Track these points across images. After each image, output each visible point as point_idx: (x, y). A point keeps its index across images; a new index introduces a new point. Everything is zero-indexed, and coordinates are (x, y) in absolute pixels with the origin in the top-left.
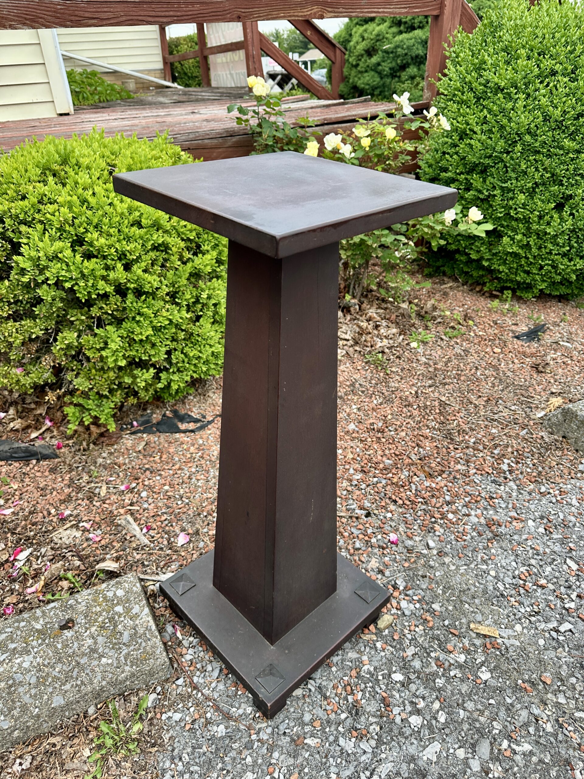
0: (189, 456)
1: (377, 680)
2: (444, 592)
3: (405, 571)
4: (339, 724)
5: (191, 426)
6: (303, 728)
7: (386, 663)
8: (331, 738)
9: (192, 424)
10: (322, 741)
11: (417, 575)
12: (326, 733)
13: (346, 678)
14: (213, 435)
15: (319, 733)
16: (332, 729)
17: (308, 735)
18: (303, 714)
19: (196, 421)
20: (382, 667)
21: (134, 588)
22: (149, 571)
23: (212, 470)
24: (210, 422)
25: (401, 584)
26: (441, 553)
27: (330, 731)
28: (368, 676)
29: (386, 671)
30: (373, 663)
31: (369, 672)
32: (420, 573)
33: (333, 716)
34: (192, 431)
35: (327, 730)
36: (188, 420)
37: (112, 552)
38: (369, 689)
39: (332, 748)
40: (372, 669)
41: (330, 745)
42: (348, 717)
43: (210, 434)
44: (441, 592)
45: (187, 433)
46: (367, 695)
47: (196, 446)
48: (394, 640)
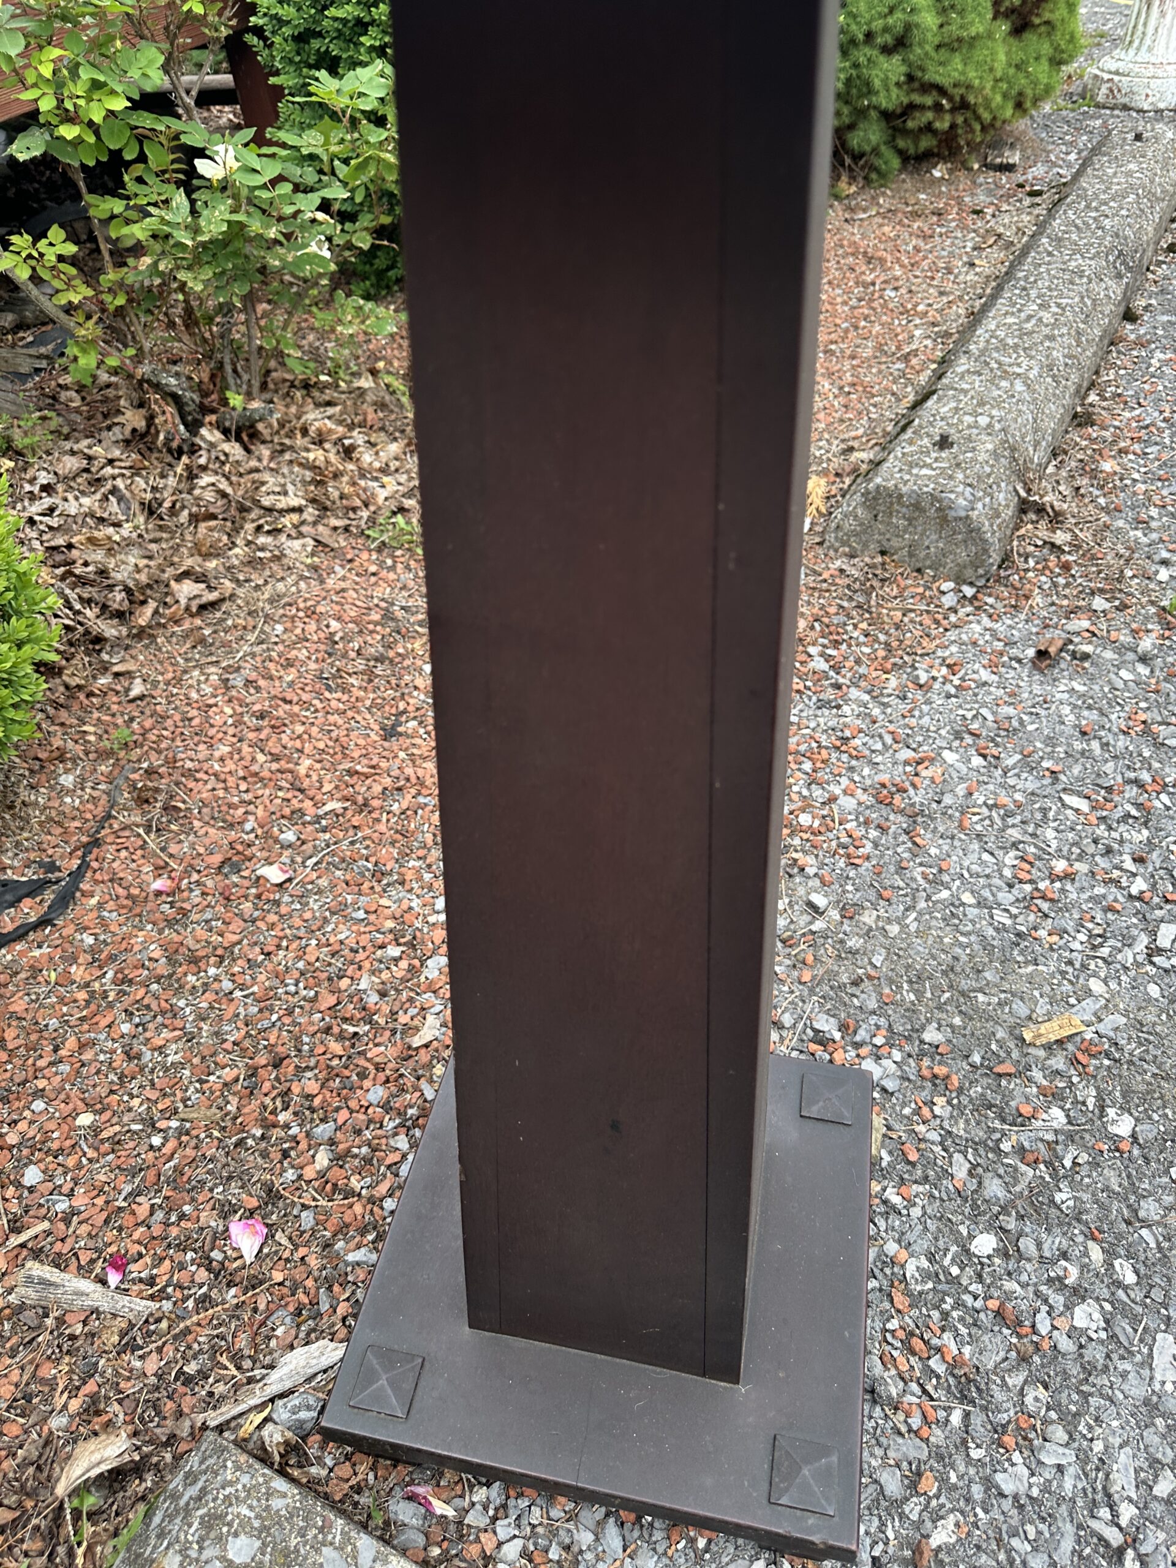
0: (82, 995)
1: (955, 1281)
2: (920, 994)
3: (812, 992)
4: (964, 1442)
5: (30, 910)
6: (902, 1516)
7: (939, 1230)
8: (977, 1491)
9: (27, 903)
10: (962, 1513)
11: (842, 987)
12: (955, 1487)
13: (893, 1324)
14: (111, 905)
15: (942, 1500)
16: (962, 1468)
17: (929, 1524)
18: (876, 1481)
19: (34, 889)
20: (941, 1244)
21: (277, 1503)
22: (220, 1389)
23: (182, 1003)
24: (77, 875)
25: (827, 1025)
26: (849, 912)
27: (960, 1477)
28: (930, 1285)
29: (954, 1249)
30: (914, 1247)
31: (926, 1276)
32: (845, 978)
33: (937, 1436)
34: (44, 922)
35: (953, 1478)
36: (9, 897)
37: (59, 1401)
38: (955, 1314)
39: (995, 1514)
40: (925, 1264)
41: (986, 1511)
42: (967, 1415)
43: (100, 906)
44: (912, 997)
45: (32, 936)
46: (963, 1331)
47: (84, 958)
48: (913, 1164)
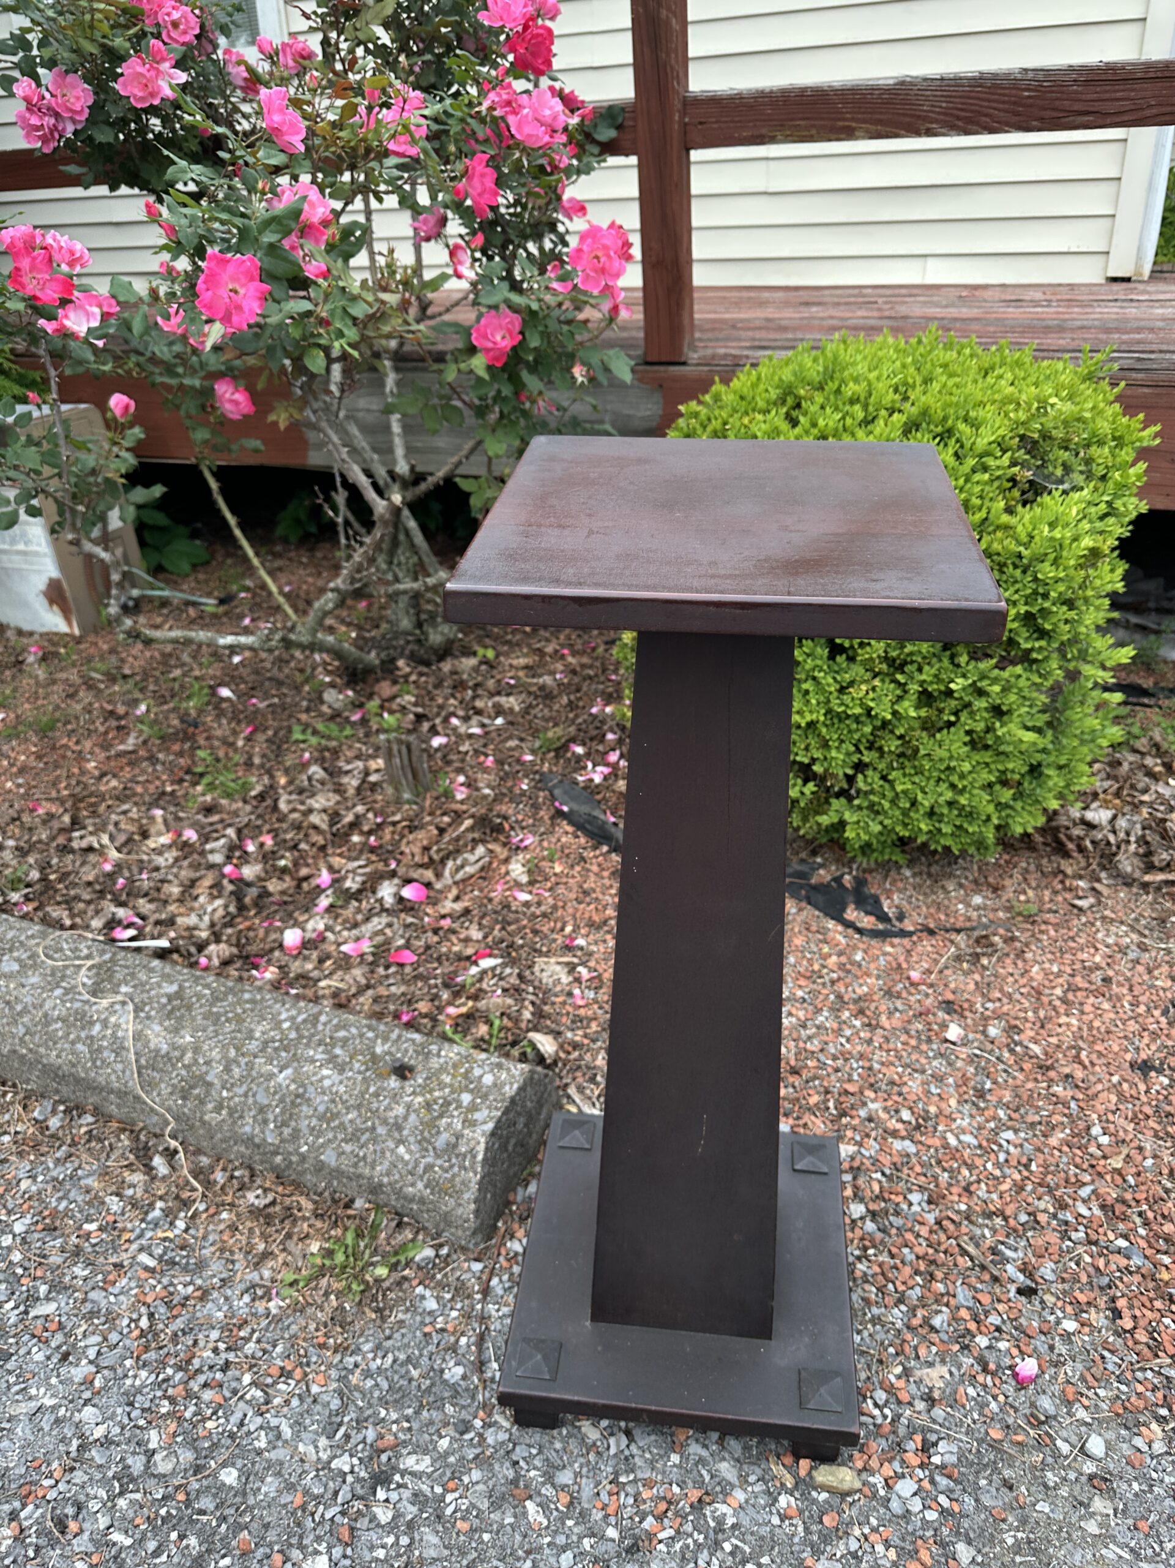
0: (816, 967)
1: (717, 1545)
2: (1017, 1549)
3: (981, 1441)
4: (593, 1535)
5: (867, 921)
6: (543, 1484)
7: (762, 1538)
8: (561, 1540)
9: (872, 919)
10: (547, 1527)
11: (996, 1470)
12: (564, 1524)
13: (676, 1489)
14: (889, 958)
15: (555, 1513)
16: (576, 1530)
17: (538, 1500)
18: (564, 1467)
19: (883, 917)
20: (748, 1537)
23: (826, 1013)
24: (903, 934)
25: (944, 1453)
26: (1101, 1482)
27: (570, 1528)
28: (712, 1524)
29: (747, 1550)
30: (742, 1514)
31: (720, 1521)
32: (1007, 1473)
33: (597, 1515)
34: (859, 931)
35: (570, 1523)
36: (869, 908)
38: (690, 1541)
39: (547, 1551)
40: (730, 1521)
41: (549, 1545)
42: (613, 1541)
43: (885, 954)
44: (1010, 1541)
45: (850, 931)
46: (678, 1546)
47: (843, 959)
48: (821, 1522)
